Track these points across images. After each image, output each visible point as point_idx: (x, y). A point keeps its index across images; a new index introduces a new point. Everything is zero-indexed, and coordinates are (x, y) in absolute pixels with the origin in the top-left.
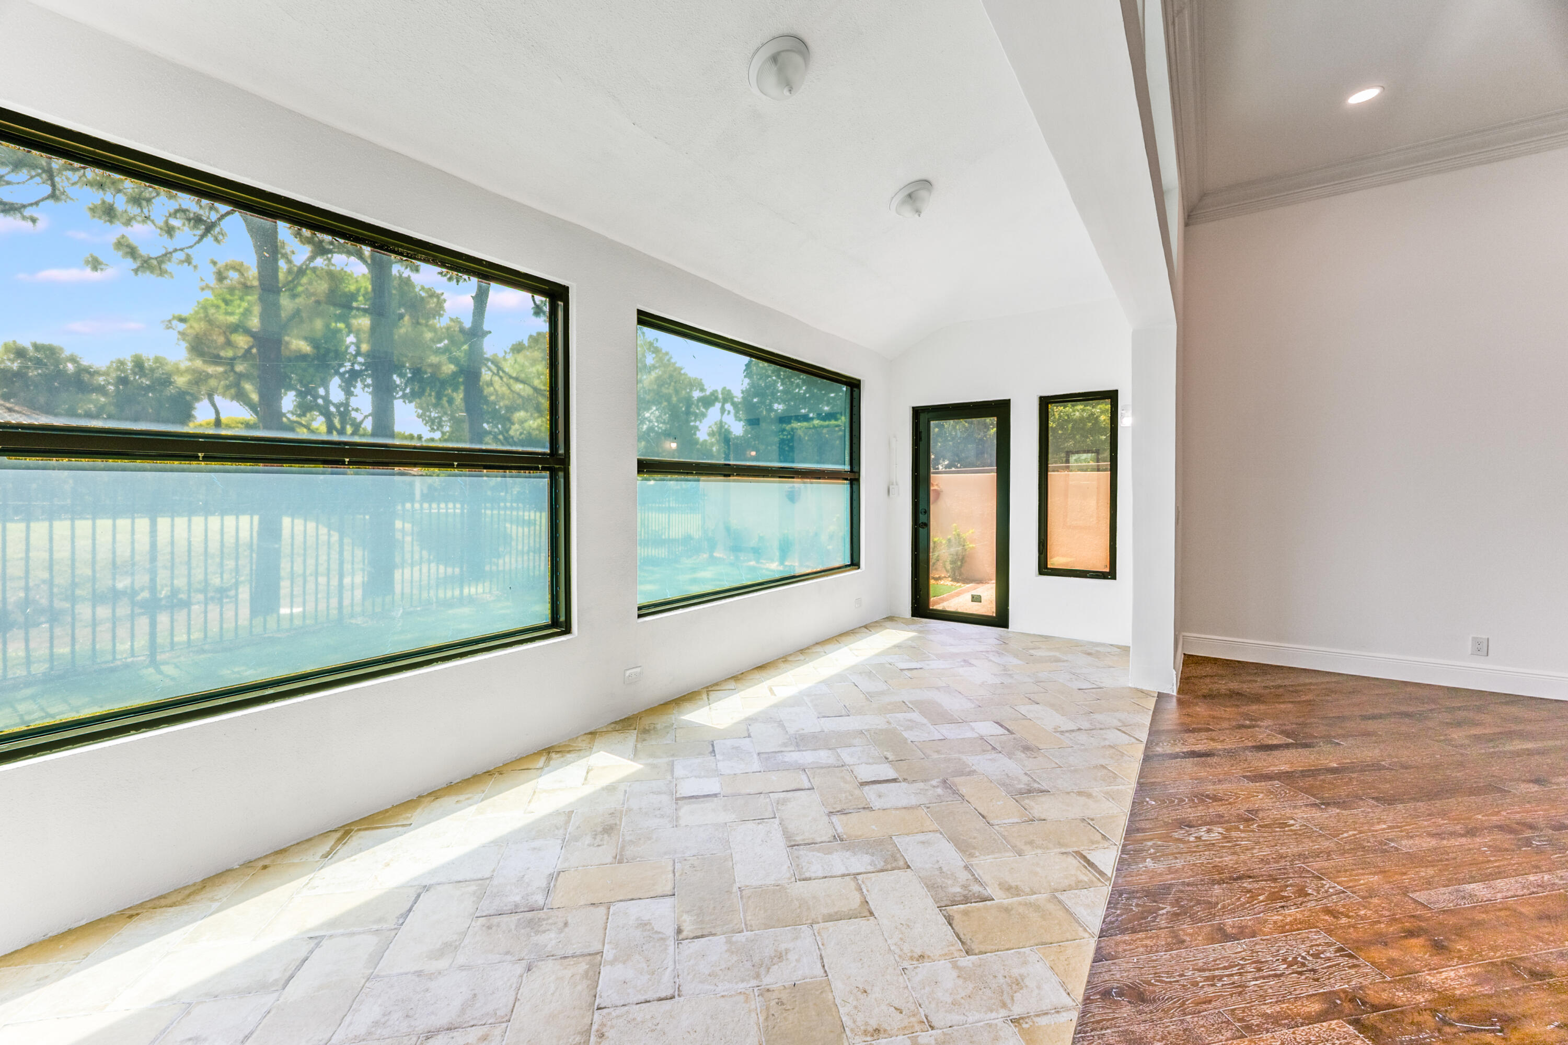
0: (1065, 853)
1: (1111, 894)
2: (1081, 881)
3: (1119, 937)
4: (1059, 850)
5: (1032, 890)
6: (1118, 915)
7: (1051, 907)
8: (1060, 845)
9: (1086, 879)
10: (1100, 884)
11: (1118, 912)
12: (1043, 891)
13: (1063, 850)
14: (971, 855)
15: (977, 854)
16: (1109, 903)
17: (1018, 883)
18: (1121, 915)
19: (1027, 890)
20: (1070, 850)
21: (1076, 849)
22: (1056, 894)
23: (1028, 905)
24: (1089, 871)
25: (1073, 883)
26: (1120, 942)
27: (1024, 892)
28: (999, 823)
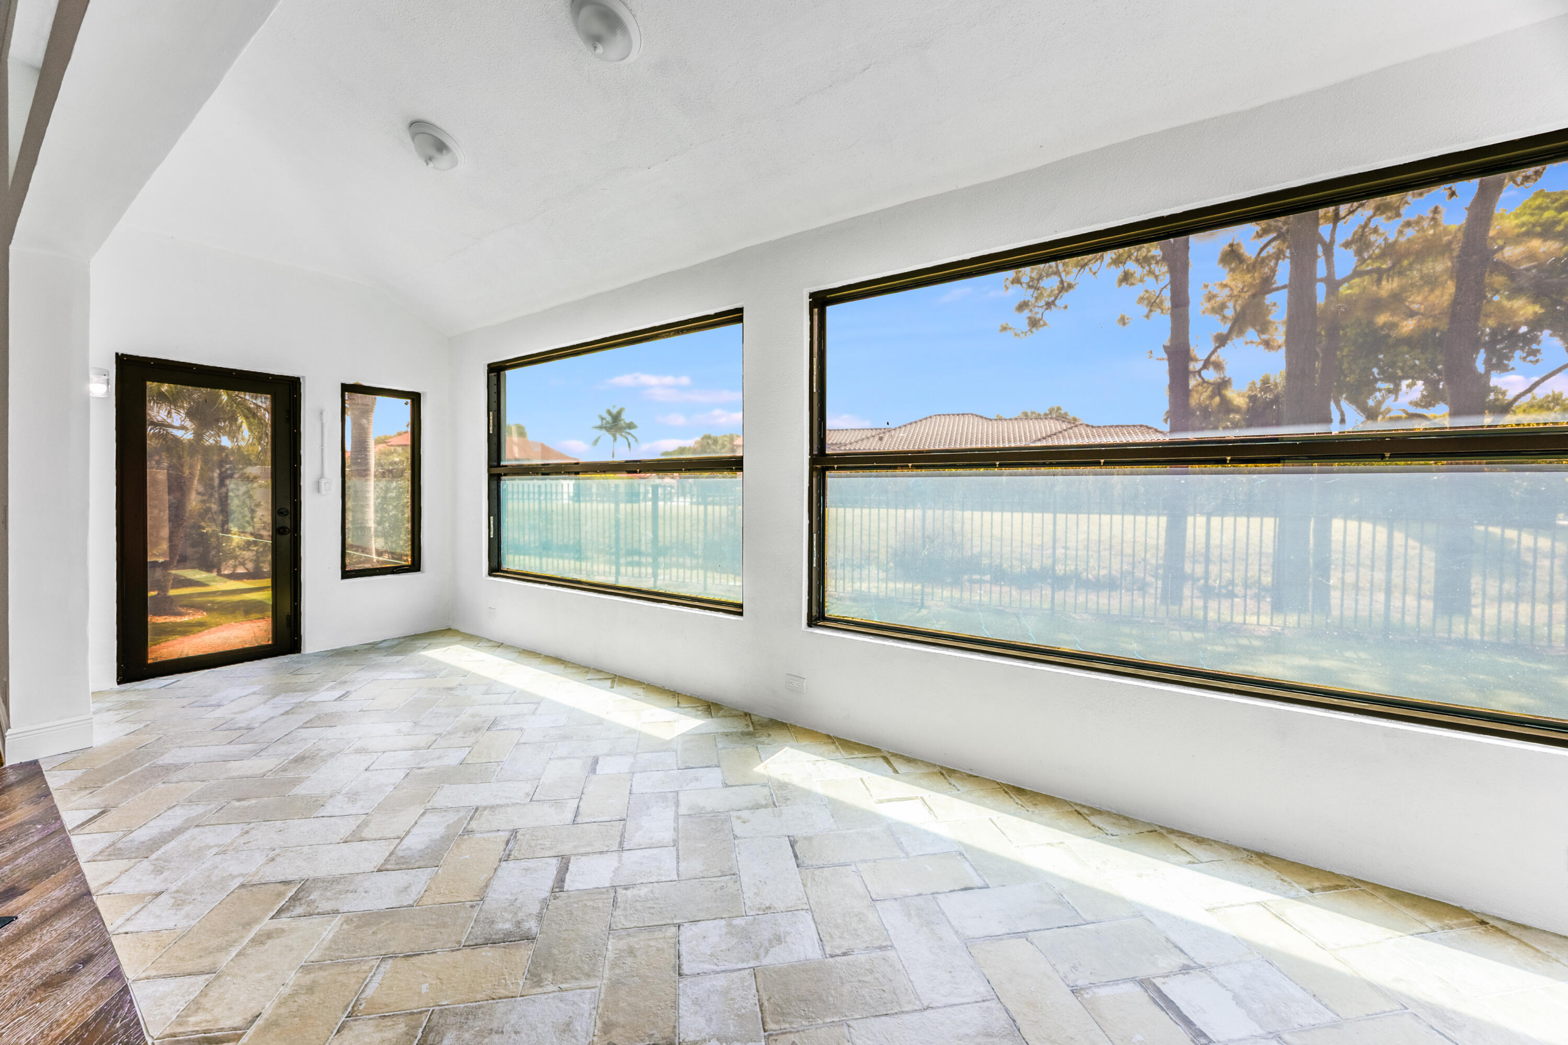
0: (253, 1021)
1: (142, 1034)
2: (196, 1011)
3: (102, 1004)
4: (265, 1016)
5: (244, 955)
6: (116, 1022)
7: (206, 962)
8: (273, 1024)
9: (192, 1020)
10: (168, 1031)
11: (118, 1025)
12: (232, 964)
13: (259, 1022)
14: (348, 921)
15: (345, 926)
16: (138, 1023)
17: (266, 947)
18: (112, 1025)
19: (249, 951)
20: (250, 1032)
21: (244, 1039)
22: (214, 975)
23: (231, 944)
24: (197, 1032)
25: (205, 1001)
26: (97, 1003)
27: (250, 947)
28: (382, 969)
